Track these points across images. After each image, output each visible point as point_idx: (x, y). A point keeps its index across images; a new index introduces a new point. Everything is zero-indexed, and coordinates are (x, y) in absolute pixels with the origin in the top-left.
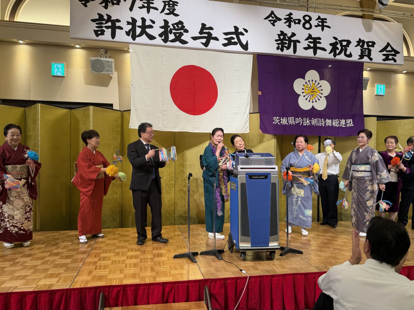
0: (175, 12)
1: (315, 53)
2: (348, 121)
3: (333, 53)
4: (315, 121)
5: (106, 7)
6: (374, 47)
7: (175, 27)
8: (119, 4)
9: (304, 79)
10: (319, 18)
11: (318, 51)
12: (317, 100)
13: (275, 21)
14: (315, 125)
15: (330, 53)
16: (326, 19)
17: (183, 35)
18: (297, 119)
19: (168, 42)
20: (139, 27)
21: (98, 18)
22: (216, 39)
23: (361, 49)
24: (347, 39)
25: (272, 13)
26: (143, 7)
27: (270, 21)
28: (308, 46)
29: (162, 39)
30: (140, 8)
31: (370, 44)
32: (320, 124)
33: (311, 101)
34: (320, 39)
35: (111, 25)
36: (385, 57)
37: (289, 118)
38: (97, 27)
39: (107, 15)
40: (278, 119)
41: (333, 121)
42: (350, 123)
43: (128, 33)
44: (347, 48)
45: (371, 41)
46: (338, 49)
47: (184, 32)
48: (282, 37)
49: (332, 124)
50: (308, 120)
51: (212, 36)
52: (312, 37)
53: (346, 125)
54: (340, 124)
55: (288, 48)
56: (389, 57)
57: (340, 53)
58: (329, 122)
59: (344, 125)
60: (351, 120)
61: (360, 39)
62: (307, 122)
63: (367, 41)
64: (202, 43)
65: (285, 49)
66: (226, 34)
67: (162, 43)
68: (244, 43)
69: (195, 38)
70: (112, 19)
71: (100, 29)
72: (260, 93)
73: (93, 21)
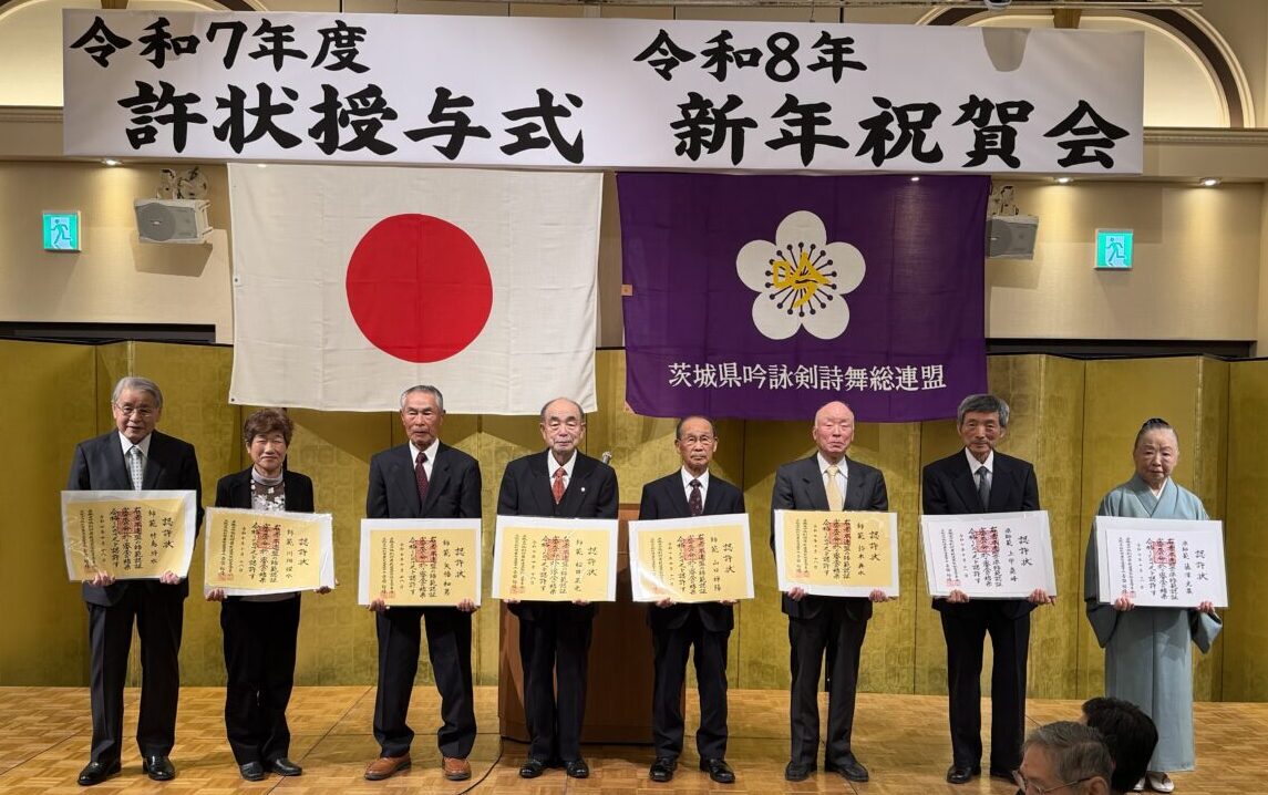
0: (356, 60)
1: (807, 156)
2: (929, 372)
3: (871, 152)
4: (808, 374)
5: (159, 62)
6: (1026, 119)
7: (357, 105)
8: (194, 52)
9: (774, 241)
10: (825, 38)
11: (818, 147)
12: (816, 305)
13: (671, 64)
14: (808, 387)
15: (859, 154)
16: (850, 41)
17: (381, 126)
18: (747, 370)
19: (338, 150)
20: (251, 111)
21: (137, 95)
22: (482, 133)
23: (975, 131)
24: (927, 103)
25: (663, 36)
26: (263, 52)
27: (653, 63)
28: (781, 136)
29: (318, 144)
30: (255, 55)
31: (1013, 111)
32: (826, 384)
33: (796, 310)
34: (825, 107)
35: (172, 112)
36: (1070, 150)
37: (720, 366)
38: (134, 121)
39: (161, 83)
40: (687, 370)
41: (872, 373)
42: (936, 378)
43: (220, 133)
44: (924, 130)
45: (1017, 99)
46: (891, 138)
47: (382, 118)
48: (694, 113)
49: (869, 382)
50: (785, 371)
51: (470, 125)
52: (799, 104)
53: (920, 384)
54: (896, 382)
55: (714, 147)
56: (1084, 151)
57: (896, 151)
58: (856, 377)
59: (913, 385)
60: (941, 366)
61: (973, 98)
62: (782, 379)
63: (999, 102)
64: (439, 148)
65: (704, 150)
66: (512, 115)
67: (321, 155)
68: (572, 143)
69: (416, 135)
70: (176, 94)
71: (144, 126)
72: (627, 290)
73: (125, 103)
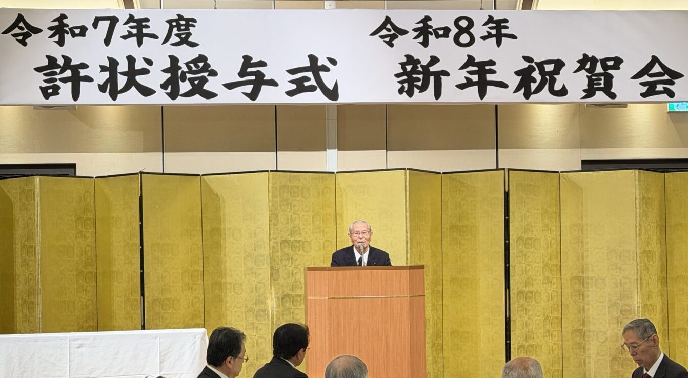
0: (191, 39)
1: (482, 94)
3: (523, 91)
5: (61, 43)
6: (619, 68)
7: (192, 68)
8: (84, 35)
10: (491, 19)
11: (489, 88)
13: (393, 37)
15: (515, 92)
16: (506, 21)
19: (179, 97)
20: (123, 74)
21: (47, 64)
22: (273, 83)
23: (587, 76)
24: (556, 59)
25: (388, 20)
26: (130, 35)
27: (382, 37)
28: (465, 81)
29: (167, 93)
30: (124, 37)
31: (610, 63)
34: (492, 63)
35: (70, 75)
36: (647, 87)
38: (45, 81)
39: (63, 57)
43: (102, 88)
44: (555, 76)
45: (612, 56)
46: (534, 81)
47: (208, 76)
48: (409, 68)
51: (265, 79)
52: (476, 61)
55: (423, 89)
56: (656, 87)
57: (538, 89)
61: (585, 55)
63: (602, 58)
64: (245, 94)
65: (416, 91)
66: (292, 72)
67: (168, 101)
68: (331, 87)
69: (230, 86)
70: (72, 63)
71: (51, 84)
73: (39, 70)
